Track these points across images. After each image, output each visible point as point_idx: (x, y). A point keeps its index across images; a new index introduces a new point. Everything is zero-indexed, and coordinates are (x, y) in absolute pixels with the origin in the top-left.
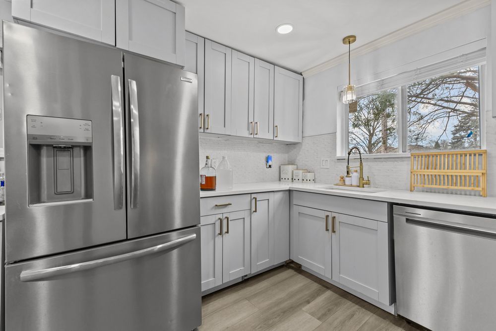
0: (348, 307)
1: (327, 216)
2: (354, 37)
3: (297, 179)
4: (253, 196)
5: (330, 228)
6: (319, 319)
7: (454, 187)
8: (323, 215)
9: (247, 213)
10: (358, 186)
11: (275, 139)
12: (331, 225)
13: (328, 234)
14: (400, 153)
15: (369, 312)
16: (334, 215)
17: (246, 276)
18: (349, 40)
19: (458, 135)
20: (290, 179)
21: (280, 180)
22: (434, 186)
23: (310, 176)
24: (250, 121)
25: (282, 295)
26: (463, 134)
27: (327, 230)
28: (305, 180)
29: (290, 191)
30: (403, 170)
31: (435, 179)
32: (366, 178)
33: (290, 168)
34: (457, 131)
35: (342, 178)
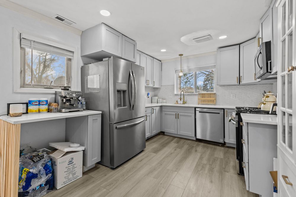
0: (183, 141)
1: (176, 114)
2: (183, 55)
3: (159, 102)
4: (152, 108)
5: (177, 117)
6: (177, 143)
7: (209, 103)
8: (174, 113)
9: (151, 114)
10: (183, 104)
11: (154, 86)
12: (177, 116)
13: (176, 120)
14: (195, 93)
16: (178, 113)
17: (148, 137)
18: (181, 55)
19: (205, 83)
20: (156, 102)
21: (152, 103)
22: (204, 103)
23: (165, 101)
24: (147, 80)
25: (163, 140)
26: (207, 82)
27: (176, 118)
28: (163, 102)
29: (161, 107)
30: (196, 98)
31: (204, 101)
32: (185, 101)
33: (156, 98)
34: (205, 81)
35: (177, 101)
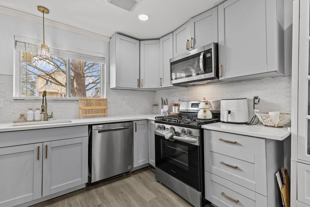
1: (39, 147)
10: (43, 121)
12: (43, 153)
13: (38, 163)
15: (75, 197)
16: (46, 144)
22: (90, 114)
27: (38, 159)
32: (49, 114)
35: (22, 116)
